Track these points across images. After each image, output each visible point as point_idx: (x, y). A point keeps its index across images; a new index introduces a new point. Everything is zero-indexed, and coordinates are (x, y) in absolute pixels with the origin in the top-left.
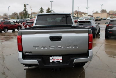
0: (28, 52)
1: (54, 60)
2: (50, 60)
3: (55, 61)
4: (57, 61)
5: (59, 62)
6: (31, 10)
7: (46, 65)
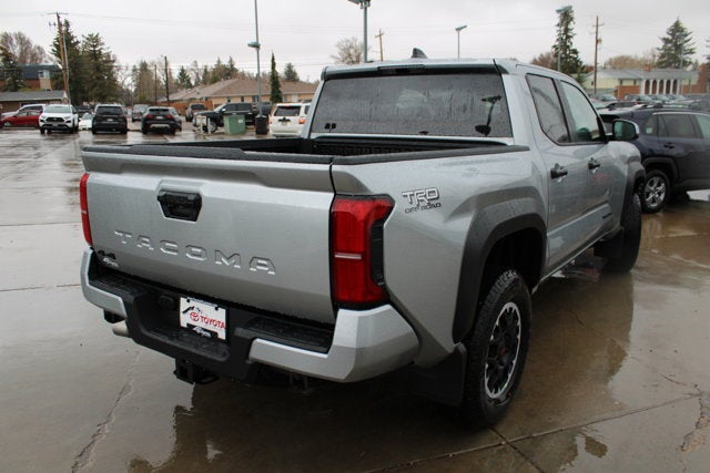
0: (107, 252)
1: (195, 316)
2: (181, 315)
3: (199, 325)
4: (203, 325)
5: (214, 334)
6: (597, 41)
7: (148, 330)
